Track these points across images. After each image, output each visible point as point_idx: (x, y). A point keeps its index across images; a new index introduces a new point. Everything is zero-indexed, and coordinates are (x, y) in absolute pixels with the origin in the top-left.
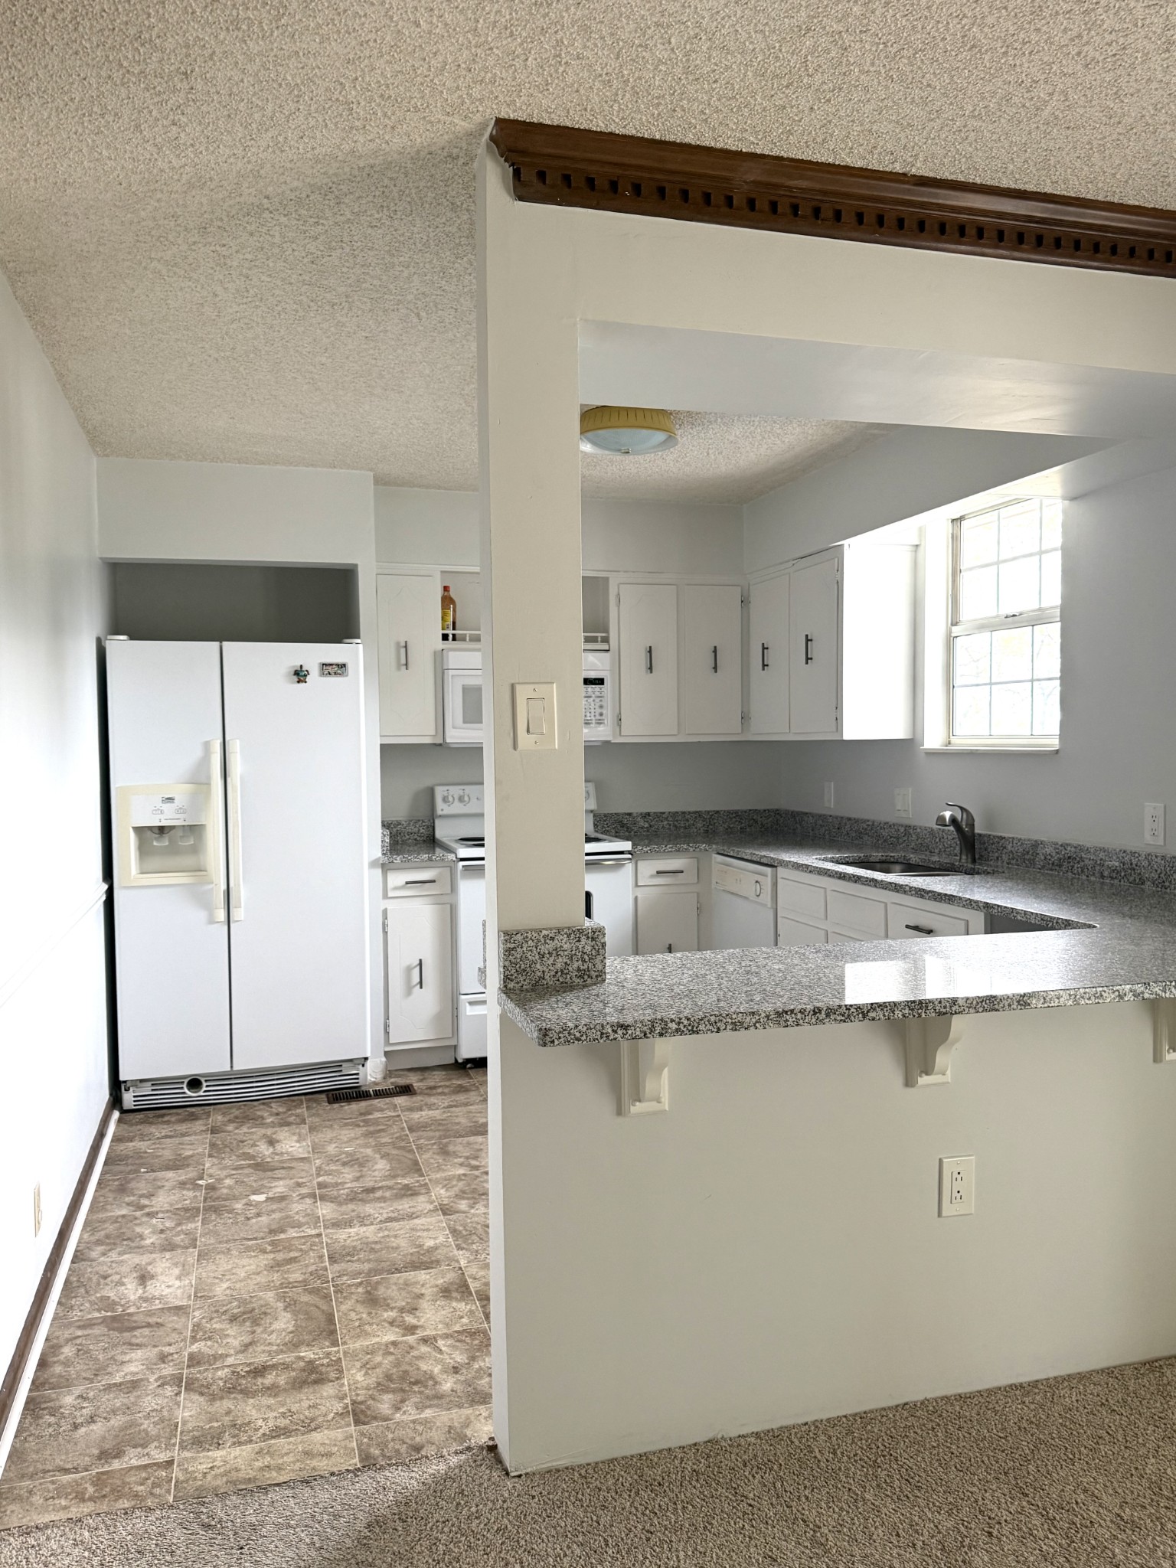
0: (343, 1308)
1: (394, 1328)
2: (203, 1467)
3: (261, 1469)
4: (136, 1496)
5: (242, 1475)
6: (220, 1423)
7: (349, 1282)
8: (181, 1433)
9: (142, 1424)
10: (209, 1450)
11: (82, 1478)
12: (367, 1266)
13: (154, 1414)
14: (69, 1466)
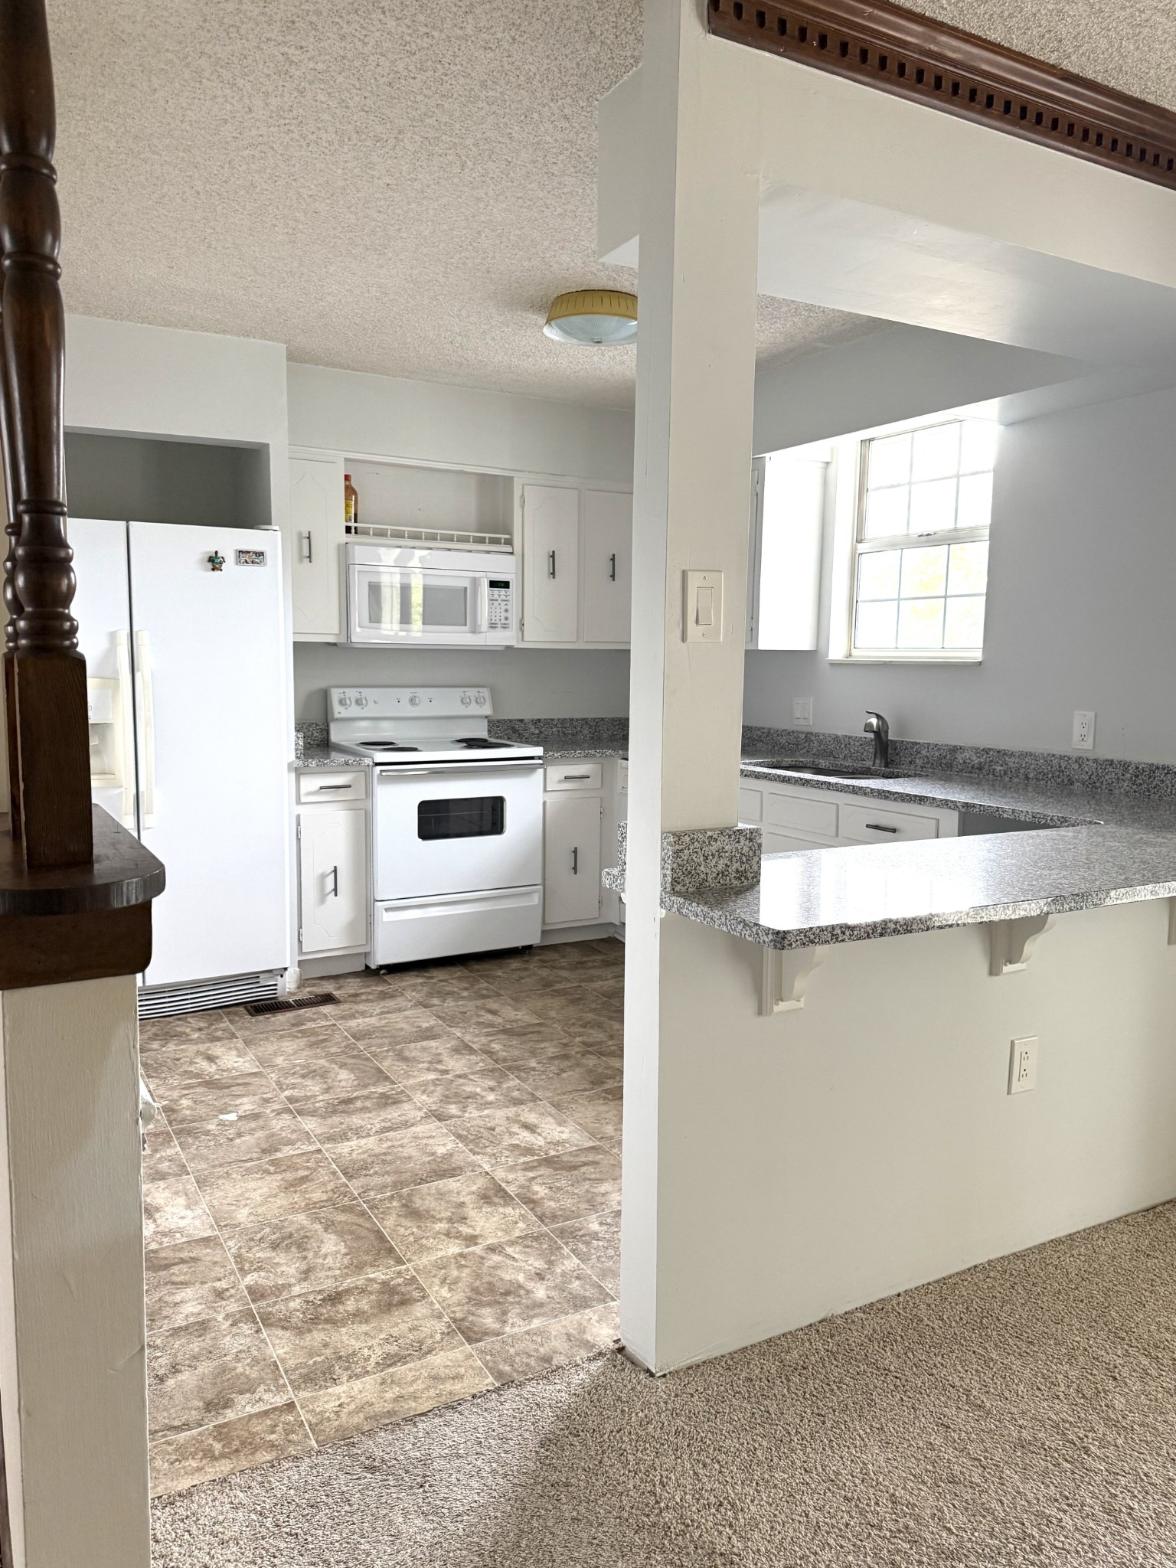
0: (387, 1223)
1: (452, 1240)
2: (332, 1405)
3: (396, 1400)
4: (273, 1446)
5: (377, 1408)
6: (323, 1357)
7: (379, 1196)
8: (286, 1372)
9: (235, 1369)
10: (327, 1387)
11: (200, 1434)
12: (389, 1179)
13: (243, 1355)
14: (176, 1423)
